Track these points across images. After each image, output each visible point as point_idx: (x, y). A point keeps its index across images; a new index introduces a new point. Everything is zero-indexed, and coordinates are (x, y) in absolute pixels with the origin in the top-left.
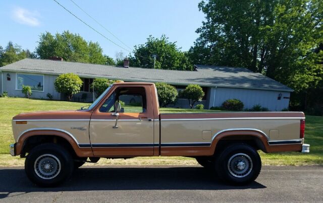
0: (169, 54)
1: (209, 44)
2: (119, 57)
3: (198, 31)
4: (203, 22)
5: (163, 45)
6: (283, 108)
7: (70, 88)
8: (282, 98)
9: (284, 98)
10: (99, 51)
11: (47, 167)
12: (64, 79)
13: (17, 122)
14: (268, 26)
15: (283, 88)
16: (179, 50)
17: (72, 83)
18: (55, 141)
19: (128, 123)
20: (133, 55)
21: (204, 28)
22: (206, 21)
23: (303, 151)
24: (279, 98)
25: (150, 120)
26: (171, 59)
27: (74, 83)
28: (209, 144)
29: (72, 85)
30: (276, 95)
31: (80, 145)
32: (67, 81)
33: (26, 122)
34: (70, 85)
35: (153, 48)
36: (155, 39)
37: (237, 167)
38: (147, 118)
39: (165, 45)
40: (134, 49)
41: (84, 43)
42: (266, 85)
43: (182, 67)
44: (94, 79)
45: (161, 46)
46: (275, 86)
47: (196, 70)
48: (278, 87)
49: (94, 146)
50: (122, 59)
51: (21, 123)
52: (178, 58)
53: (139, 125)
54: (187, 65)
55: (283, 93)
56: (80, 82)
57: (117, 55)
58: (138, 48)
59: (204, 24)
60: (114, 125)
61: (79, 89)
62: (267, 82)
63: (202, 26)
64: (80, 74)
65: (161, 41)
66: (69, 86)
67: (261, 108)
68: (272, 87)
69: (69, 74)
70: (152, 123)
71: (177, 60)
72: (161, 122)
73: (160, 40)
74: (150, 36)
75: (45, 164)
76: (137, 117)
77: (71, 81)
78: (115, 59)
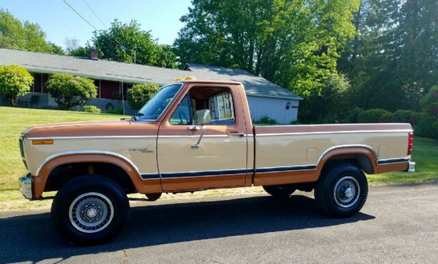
0: (142, 46)
1: (198, 37)
2: (71, 45)
3: (183, 19)
4: (189, 8)
5: (134, 33)
6: (291, 120)
7: (15, 87)
8: (290, 108)
9: (293, 107)
10: (41, 35)
11: (92, 213)
12: (5, 73)
13: (33, 141)
14: (266, 22)
15: (290, 96)
16: (156, 42)
17: (18, 80)
18: (91, 171)
19: (212, 141)
20: (92, 44)
21: (191, 16)
22: (193, 7)
23: (409, 170)
24: (287, 108)
25: (242, 136)
26: (145, 53)
27: (20, 81)
28: (314, 167)
29: (18, 83)
30: (284, 104)
31: (144, 176)
32: (9, 77)
33: (52, 140)
34: (14, 82)
35: (120, 36)
36: (123, 24)
37: (345, 194)
38: (237, 132)
39: (137, 34)
40: (93, 35)
41: (17, 23)
42: (273, 92)
43: (161, 64)
44: (52, 74)
45: (131, 34)
46: (282, 93)
47: (189, 70)
48: (286, 94)
49: (164, 175)
50: (75, 48)
51: (43, 142)
52: (155, 53)
53: (228, 142)
54: (167, 63)
55: (291, 102)
56: (30, 79)
57: (68, 42)
58: (98, 35)
59: (191, 10)
60: (194, 143)
61: (29, 88)
62: (273, 89)
63: (189, 13)
64: (28, 67)
65: (130, 28)
66: (13, 85)
67: (269, 119)
68: (280, 95)
69: (13, 67)
70: (244, 140)
71: (153, 55)
72: (256, 138)
73: (129, 26)
74: (115, 20)
75: (89, 208)
76: (225, 131)
77: (16, 78)
78: (64, 48)
